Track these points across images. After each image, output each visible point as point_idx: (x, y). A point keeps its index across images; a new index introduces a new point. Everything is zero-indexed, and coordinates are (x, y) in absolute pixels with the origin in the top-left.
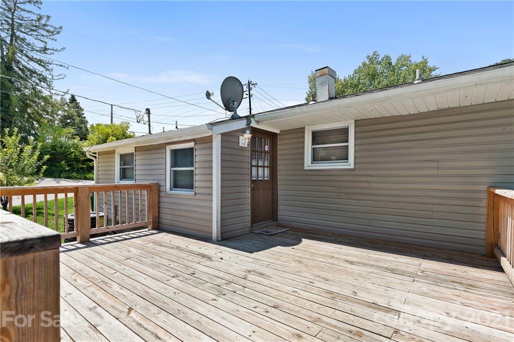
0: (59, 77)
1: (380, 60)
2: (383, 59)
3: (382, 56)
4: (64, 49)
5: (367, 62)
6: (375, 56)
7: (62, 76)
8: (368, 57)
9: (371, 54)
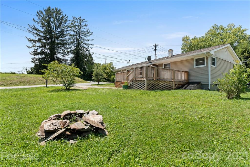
0: (90, 48)
1: (218, 27)
2: (219, 27)
3: (219, 26)
4: (93, 39)
5: (212, 29)
6: (215, 26)
7: (91, 48)
8: (212, 26)
9: (213, 25)
